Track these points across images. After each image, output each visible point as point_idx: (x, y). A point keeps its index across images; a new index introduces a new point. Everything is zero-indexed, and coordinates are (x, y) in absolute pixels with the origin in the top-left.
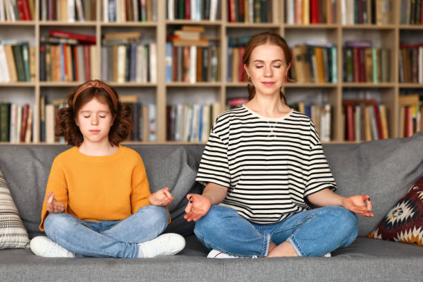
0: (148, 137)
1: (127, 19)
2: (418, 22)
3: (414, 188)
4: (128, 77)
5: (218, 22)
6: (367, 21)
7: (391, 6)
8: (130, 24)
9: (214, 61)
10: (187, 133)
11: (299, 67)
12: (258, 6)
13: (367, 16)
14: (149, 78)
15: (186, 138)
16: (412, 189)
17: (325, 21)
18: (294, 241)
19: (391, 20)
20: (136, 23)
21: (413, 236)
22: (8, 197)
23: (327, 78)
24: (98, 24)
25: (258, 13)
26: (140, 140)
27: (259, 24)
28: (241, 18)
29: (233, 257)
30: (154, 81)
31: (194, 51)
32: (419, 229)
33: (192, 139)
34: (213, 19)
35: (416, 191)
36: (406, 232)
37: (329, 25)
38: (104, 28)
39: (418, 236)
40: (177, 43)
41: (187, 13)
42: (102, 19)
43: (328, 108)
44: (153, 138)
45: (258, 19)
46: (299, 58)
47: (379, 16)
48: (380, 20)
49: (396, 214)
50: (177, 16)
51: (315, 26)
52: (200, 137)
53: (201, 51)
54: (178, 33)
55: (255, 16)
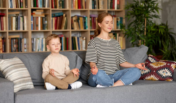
0: (24, 50)
1: (16, 7)
2: (112, 8)
3: (147, 63)
4: (17, 29)
5: (48, 8)
6: (96, 8)
7: (104, 3)
8: (17, 9)
9: (46, 22)
10: (38, 48)
11: (75, 24)
12: (61, 2)
13: (96, 6)
14: (24, 29)
15: (37, 50)
16: (146, 63)
17: (83, 8)
18: (122, 80)
19: (104, 8)
20: (19, 9)
21: (151, 78)
22: (27, 71)
23: (84, 28)
24: (7, 9)
25: (61, 5)
26: (21, 51)
27: (61, 9)
28: (56, 7)
29: (104, 87)
30: (26, 30)
31: (39, 19)
32: (153, 75)
33: (39, 51)
34: (46, 7)
35: (148, 64)
36: (148, 77)
37: (84, 9)
38: (9, 10)
39: (153, 78)
40: (34, 16)
41: (37, 5)
42: (8, 7)
43: (85, 38)
44: (25, 50)
45: (61, 7)
46: (75, 21)
47: (100, 6)
48: (101, 8)
49: (143, 71)
50: (34, 6)
51: (80, 9)
52: (42, 50)
53: (42, 18)
54: (34, 12)
55: (60, 6)
